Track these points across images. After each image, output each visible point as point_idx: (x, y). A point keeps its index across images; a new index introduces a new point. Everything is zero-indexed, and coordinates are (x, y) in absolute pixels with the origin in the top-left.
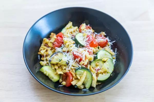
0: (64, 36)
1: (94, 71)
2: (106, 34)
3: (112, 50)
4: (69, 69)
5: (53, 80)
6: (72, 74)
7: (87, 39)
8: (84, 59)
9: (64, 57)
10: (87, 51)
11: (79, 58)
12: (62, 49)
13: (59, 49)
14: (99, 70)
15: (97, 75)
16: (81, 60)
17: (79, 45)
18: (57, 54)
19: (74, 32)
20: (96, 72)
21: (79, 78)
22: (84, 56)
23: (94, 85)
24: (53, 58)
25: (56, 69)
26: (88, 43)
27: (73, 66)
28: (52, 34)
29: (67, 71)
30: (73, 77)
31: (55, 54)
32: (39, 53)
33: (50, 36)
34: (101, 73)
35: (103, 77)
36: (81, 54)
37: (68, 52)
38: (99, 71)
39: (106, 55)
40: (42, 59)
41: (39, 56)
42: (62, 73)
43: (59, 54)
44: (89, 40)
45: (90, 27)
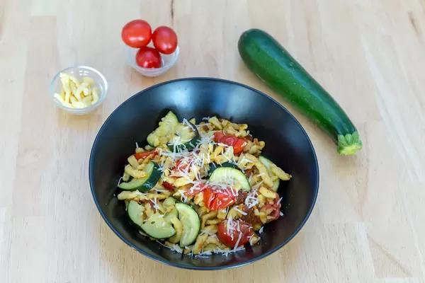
2: (251, 244)
3: (209, 253)
4: (161, 154)
5: (151, 135)
8: (173, 173)
9: (183, 141)
10: (192, 182)
14: (152, 204)
15: (142, 203)
18: (191, 131)
19: (261, 179)
22: (181, 174)
23: (121, 196)
28: (262, 143)
33: (256, 140)
34: (145, 209)
35: (135, 212)
36: (184, 168)
38: (148, 206)
39: (190, 227)
40: (201, 124)
43: (192, 134)
45: (277, 215)
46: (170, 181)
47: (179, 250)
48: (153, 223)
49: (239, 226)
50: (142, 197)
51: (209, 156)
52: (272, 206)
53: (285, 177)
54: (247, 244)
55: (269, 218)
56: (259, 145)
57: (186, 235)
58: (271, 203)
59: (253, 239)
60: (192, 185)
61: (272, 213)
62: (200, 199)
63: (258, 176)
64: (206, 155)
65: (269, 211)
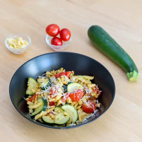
3: (86, 119)
5: (27, 91)
8: (52, 96)
14: (52, 113)
18: (46, 79)
19: (84, 83)
22: (55, 95)
23: (36, 118)
24: (41, 78)
29: (37, 93)
34: (51, 117)
35: (47, 119)
36: (55, 92)
38: (51, 114)
46: (53, 100)
47: (74, 124)
48: (58, 119)
49: (90, 103)
50: (46, 112)
52: (96, 90)
53: (92, 78)
54: (97, 108)
55: (98, 95)
56: (72, 73)
57: (73, 117)
58: (95, 89)
59: (99, 105)
60: (63, 96)
61: (98, 93)
62: (70, 100)
63: (82, 82)
64: (60, 83)
65: (96, 92)
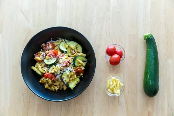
0: (46, 73)
1: (75, 54)
2: (44, 43)
3: (57, 41)
4: (73, 70)
5: (79, 82)
6: (77, 69)
7: (52, 56)
8: (68, 60)
9: (66, 73)
10: (62, 58)
11: (68, 63)
12: (58, 74)
13: (58, 77)
14: (75, 51)
15: (79, 53)
16: (69, 62)
17: (56, 63)
18: (63, 78)
19: (41, 65)
20: (77, 53)
21: (80, 64)
22: (66, 60)
23: (85, 55)
24: (65, 81)
25: (72, 79)
26: (55, 56)
27: (72, 67)
28: (40, 81)
29: (75, 72)
30: (79, 68)
31: (63, 79)
32: (57, 91)
33: (42, 83)
34: (77, 50)
35: (80, 49)
36: (64, 61)
37: (61, 70)
39: (62, 45)
40: (61, 89)
41: (59, 91)
42: (76, 75)
43: (63, 76)
44: (52, 55)
45: (36, 54)
47: (66, 40)
48: (74, 45)
50: (79, 54)
51: (57, 68)
53: (33, 68)
54: (46, 44)
55: (38, 53)
56: (41, 81)
59: (44, 45)
60: (62, 57)
62: (59, 53)
64: (58, 67)
65: (39, 55)
